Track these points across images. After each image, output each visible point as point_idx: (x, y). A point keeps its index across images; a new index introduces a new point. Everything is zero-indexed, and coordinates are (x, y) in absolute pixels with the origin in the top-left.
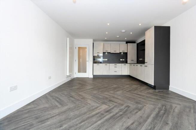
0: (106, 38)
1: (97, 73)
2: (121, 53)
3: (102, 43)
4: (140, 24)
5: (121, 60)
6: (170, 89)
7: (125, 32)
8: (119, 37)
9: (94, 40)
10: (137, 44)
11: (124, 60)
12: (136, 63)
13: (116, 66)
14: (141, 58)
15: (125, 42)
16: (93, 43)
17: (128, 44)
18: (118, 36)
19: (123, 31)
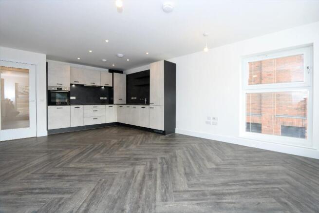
0: (79, 59)
1: (56, 125)
2: (102, 86)
3: (68, 66)
4: (147, 53)
5: (101, 98)
6: (177, 132)
7: (123, 57)
8: (106, 62)
9: (48, 58)
10: (127, 76)
11: (105, 98)
12: (126, 103)
13: (95, 109)
14: (135, 97)
15: (108, 70)
16: (47, 63)
17: (114, 73)
18: (104, 60)
19: (121, 55)
